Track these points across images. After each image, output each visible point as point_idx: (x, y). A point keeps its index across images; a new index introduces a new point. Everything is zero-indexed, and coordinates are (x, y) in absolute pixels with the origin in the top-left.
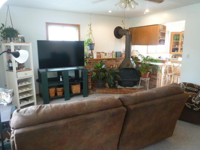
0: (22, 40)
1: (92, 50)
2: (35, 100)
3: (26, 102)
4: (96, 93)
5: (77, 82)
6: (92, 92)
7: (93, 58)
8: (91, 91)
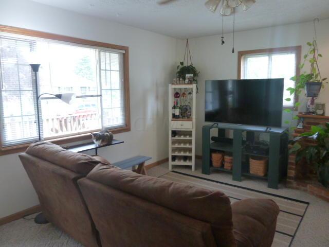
0: (189, 80)
1: (313, 97)
2: (192, 163)
3: (182, 161)
4: (306, 191)
5: (256, 153)
6: (295, 184)
7: (324, 114)
8: (292, 181)
